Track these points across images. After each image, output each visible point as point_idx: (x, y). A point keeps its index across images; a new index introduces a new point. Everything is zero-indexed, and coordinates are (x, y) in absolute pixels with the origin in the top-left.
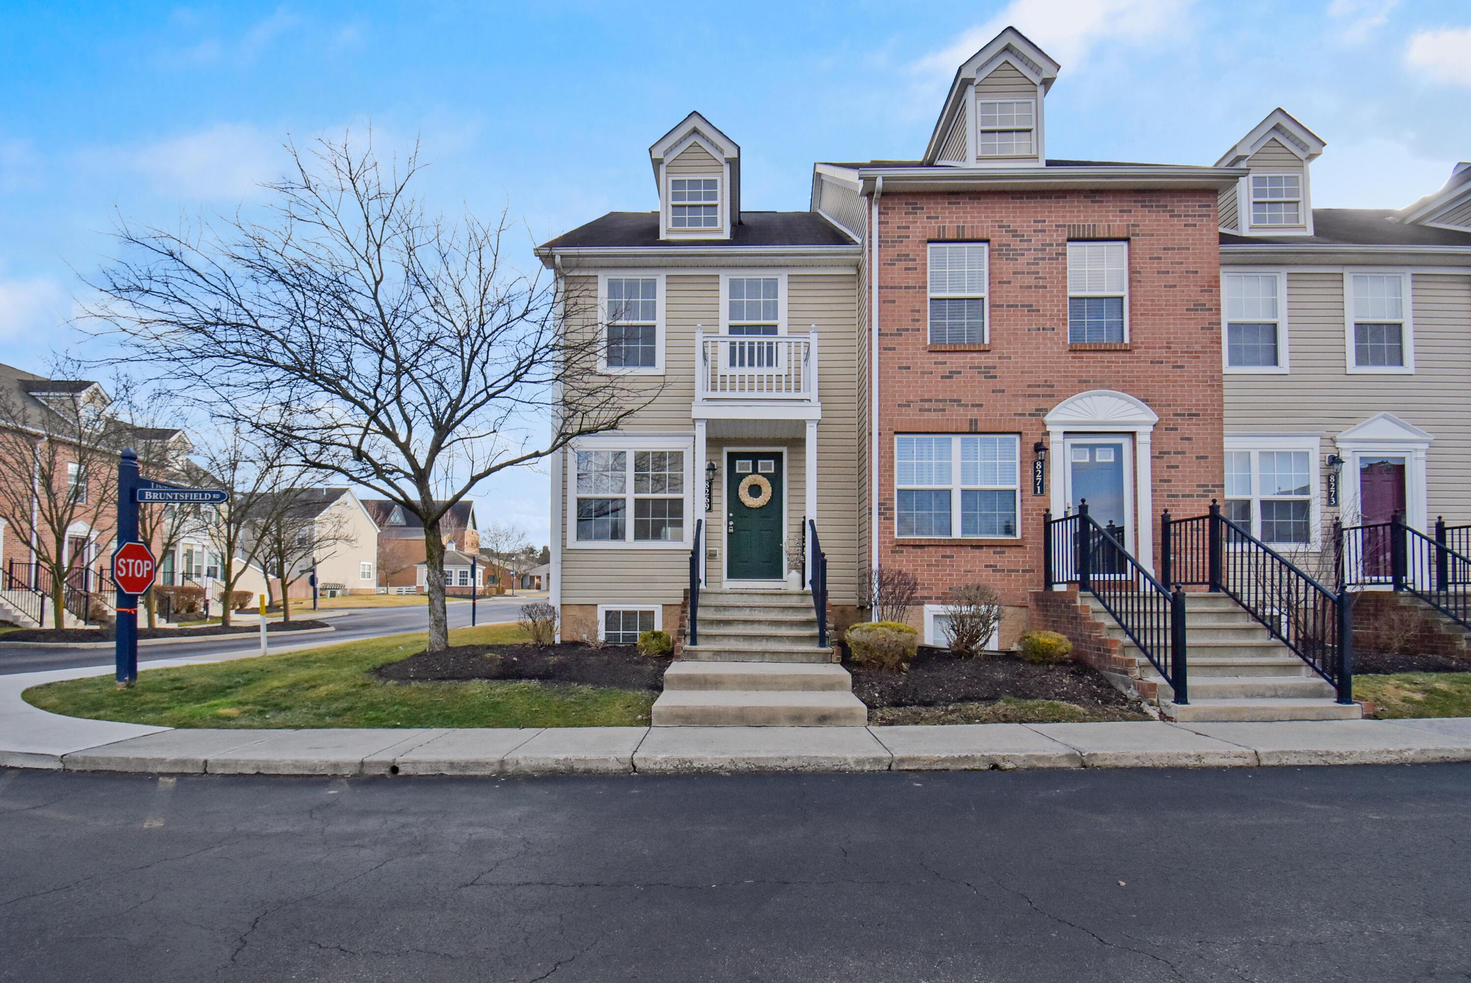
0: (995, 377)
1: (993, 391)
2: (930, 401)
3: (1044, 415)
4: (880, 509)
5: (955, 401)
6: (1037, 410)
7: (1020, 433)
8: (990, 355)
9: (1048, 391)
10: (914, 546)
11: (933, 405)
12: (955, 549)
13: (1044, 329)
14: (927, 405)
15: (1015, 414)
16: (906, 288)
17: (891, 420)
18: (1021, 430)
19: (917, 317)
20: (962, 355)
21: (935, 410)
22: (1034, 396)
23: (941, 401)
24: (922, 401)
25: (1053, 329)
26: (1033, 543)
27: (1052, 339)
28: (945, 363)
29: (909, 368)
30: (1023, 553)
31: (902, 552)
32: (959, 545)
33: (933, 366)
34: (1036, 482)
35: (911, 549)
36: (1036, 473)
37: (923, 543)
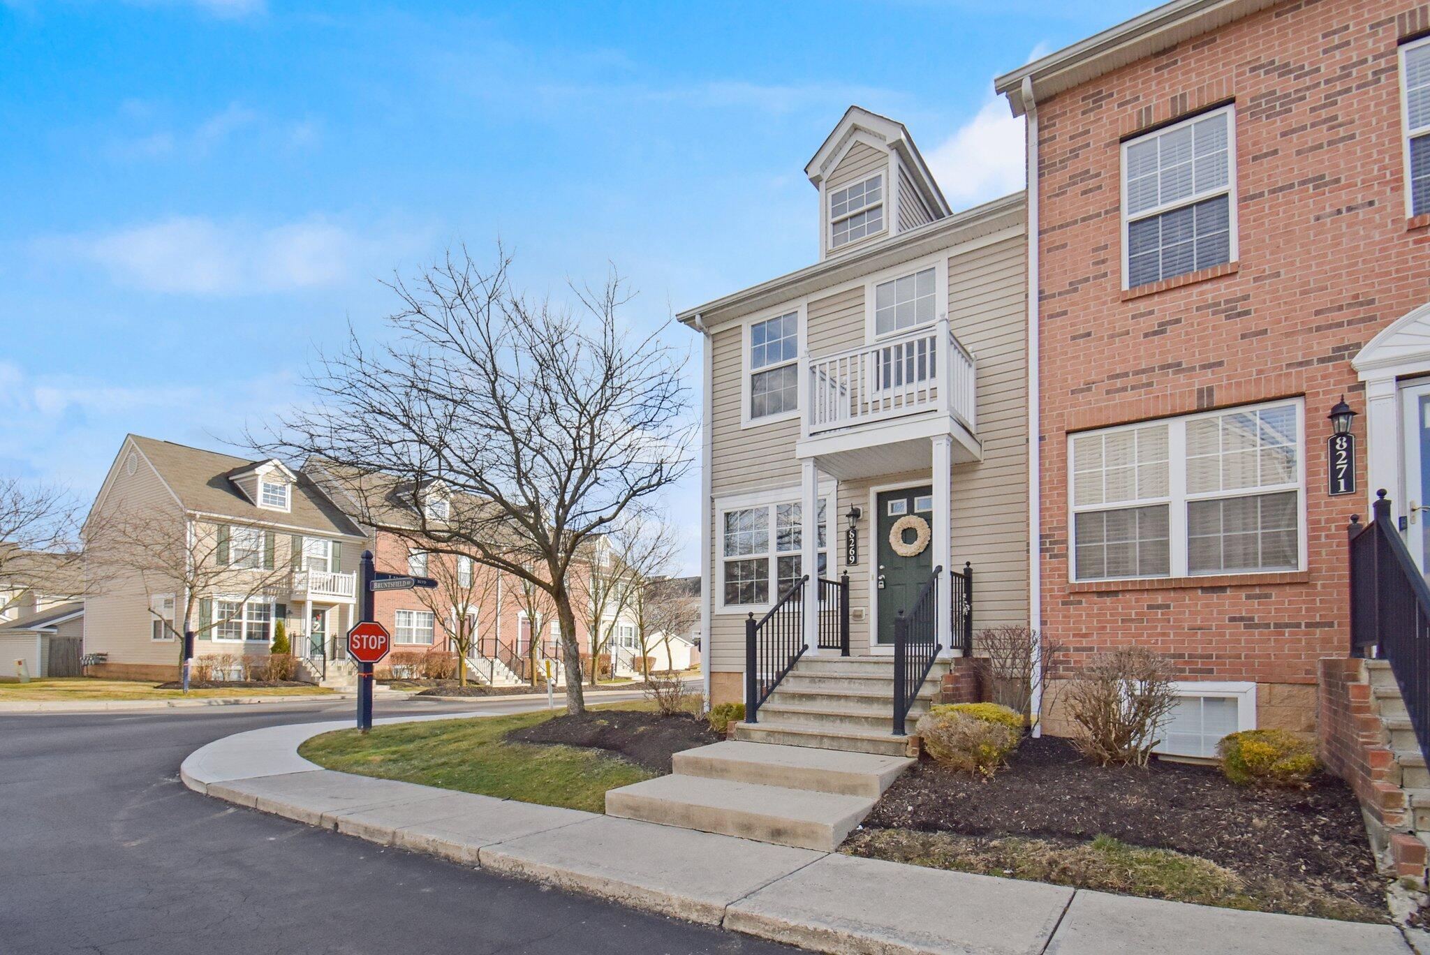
0: (1247, 313)
1: (1243, 336)
2: (1126, 375)
3: (1352, 356)
4: (1042, 543)
5: (1169, 366)
6: (1338, 349)
7: (1302, 395)
8: (1238, 279)
9: (1362, 312)
10: (1100, 594)
11: (1131, 380)
12: (1172, 594)
13: (1349, 209)
14: (1119, 383)
15: (1289, 366)
16: (1084, 220)
17: (1061, 415)
18: (1304, 389)
19: (1102, 255)
20: (1183, 292)
21: (1133, 388)
22: (1330, 327)
23: (1143, 371)
24: (1111, 377)
25: (1371, 203)
26: (1332, 577)
27: (1371, 221)
28: (1151, 312)
29: (1089, 334)
30: (1308, 594)
31: (1080, 602)
32: (1180, 587)
33: (1130, 321)
34: (1335, 472)
35: (1095, 598)
36: (1335, 457)
37: (1113, 588)
